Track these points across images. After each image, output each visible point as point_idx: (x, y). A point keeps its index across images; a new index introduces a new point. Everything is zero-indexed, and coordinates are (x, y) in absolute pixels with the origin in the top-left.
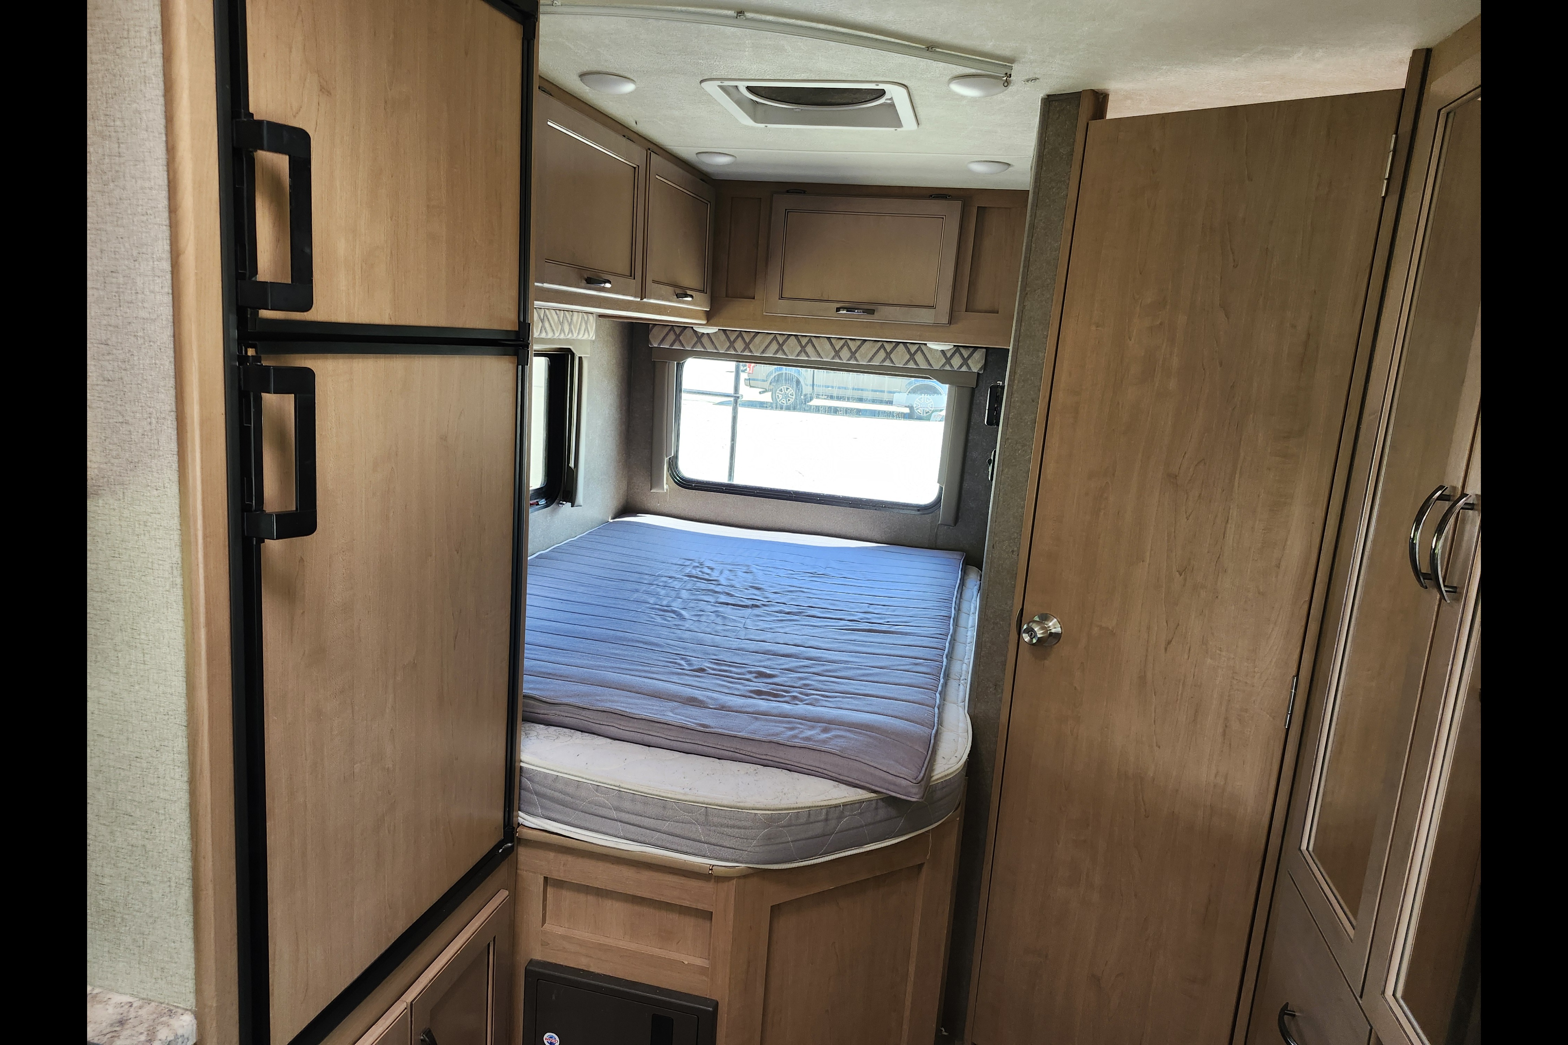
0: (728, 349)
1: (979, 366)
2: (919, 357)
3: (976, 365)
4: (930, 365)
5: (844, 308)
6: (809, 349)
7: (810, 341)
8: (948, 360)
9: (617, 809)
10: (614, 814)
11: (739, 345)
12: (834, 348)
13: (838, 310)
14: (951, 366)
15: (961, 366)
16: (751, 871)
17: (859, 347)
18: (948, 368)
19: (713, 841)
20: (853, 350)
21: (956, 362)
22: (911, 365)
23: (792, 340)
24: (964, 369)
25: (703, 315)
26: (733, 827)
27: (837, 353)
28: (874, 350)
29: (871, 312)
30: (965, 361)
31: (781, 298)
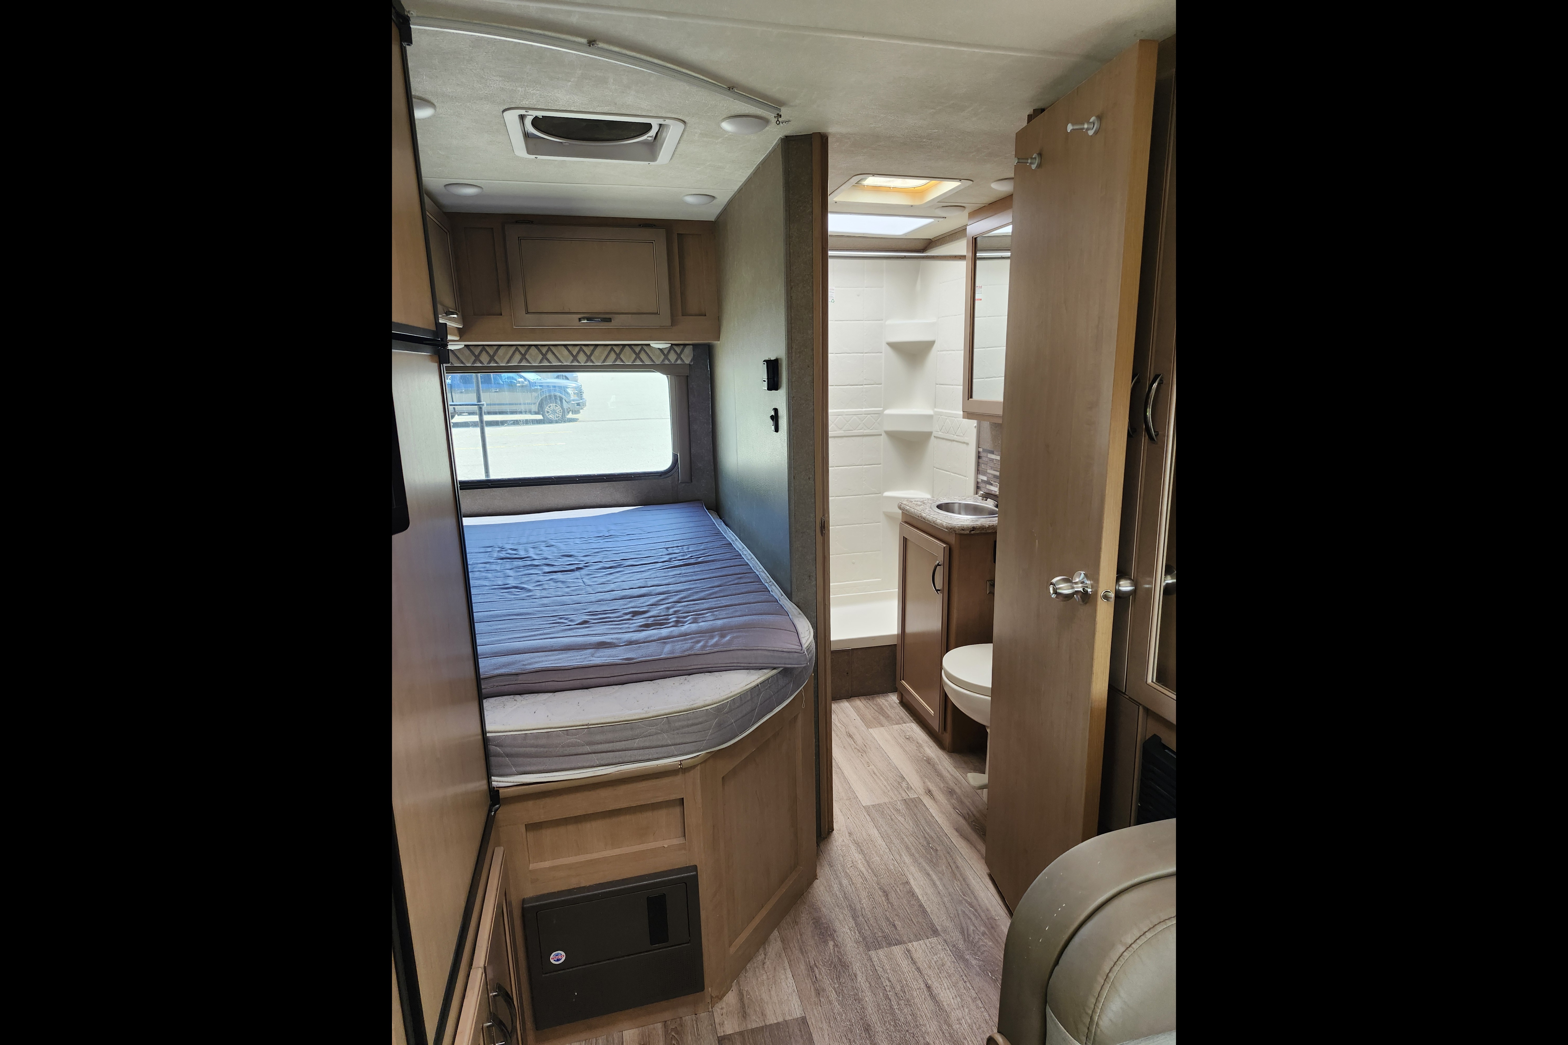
0: (474, 362)
1: (690, 359)
2: (643, 356)
3: (687, 357)
4: (653, 361)
5: (584, 318)
6: (550, 356)
7: (550, 349)
8: (666, 357)
9: (590, 744)
10: (588, 749)
11: (485, 358)
12: (572, 354)
13: (580, 320)
14: (669, 360)
15: (677, 360)
16: (709, 755)
17: (593, 351)
18: (667, 362)
19: (678, 741)
20: (589, 354)
21: (672, 357)
22: (638, 363)
23: (533, 351)
24: (679, 362)
25: (456, 332)
26: (693, 725)
27: (575, 358)
28: (606, 353)
29: (609, 320)
30: (679, 356)
31: (527, 313)
